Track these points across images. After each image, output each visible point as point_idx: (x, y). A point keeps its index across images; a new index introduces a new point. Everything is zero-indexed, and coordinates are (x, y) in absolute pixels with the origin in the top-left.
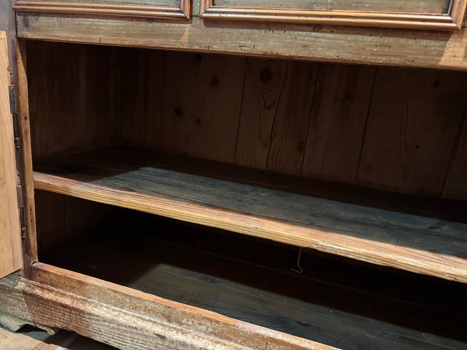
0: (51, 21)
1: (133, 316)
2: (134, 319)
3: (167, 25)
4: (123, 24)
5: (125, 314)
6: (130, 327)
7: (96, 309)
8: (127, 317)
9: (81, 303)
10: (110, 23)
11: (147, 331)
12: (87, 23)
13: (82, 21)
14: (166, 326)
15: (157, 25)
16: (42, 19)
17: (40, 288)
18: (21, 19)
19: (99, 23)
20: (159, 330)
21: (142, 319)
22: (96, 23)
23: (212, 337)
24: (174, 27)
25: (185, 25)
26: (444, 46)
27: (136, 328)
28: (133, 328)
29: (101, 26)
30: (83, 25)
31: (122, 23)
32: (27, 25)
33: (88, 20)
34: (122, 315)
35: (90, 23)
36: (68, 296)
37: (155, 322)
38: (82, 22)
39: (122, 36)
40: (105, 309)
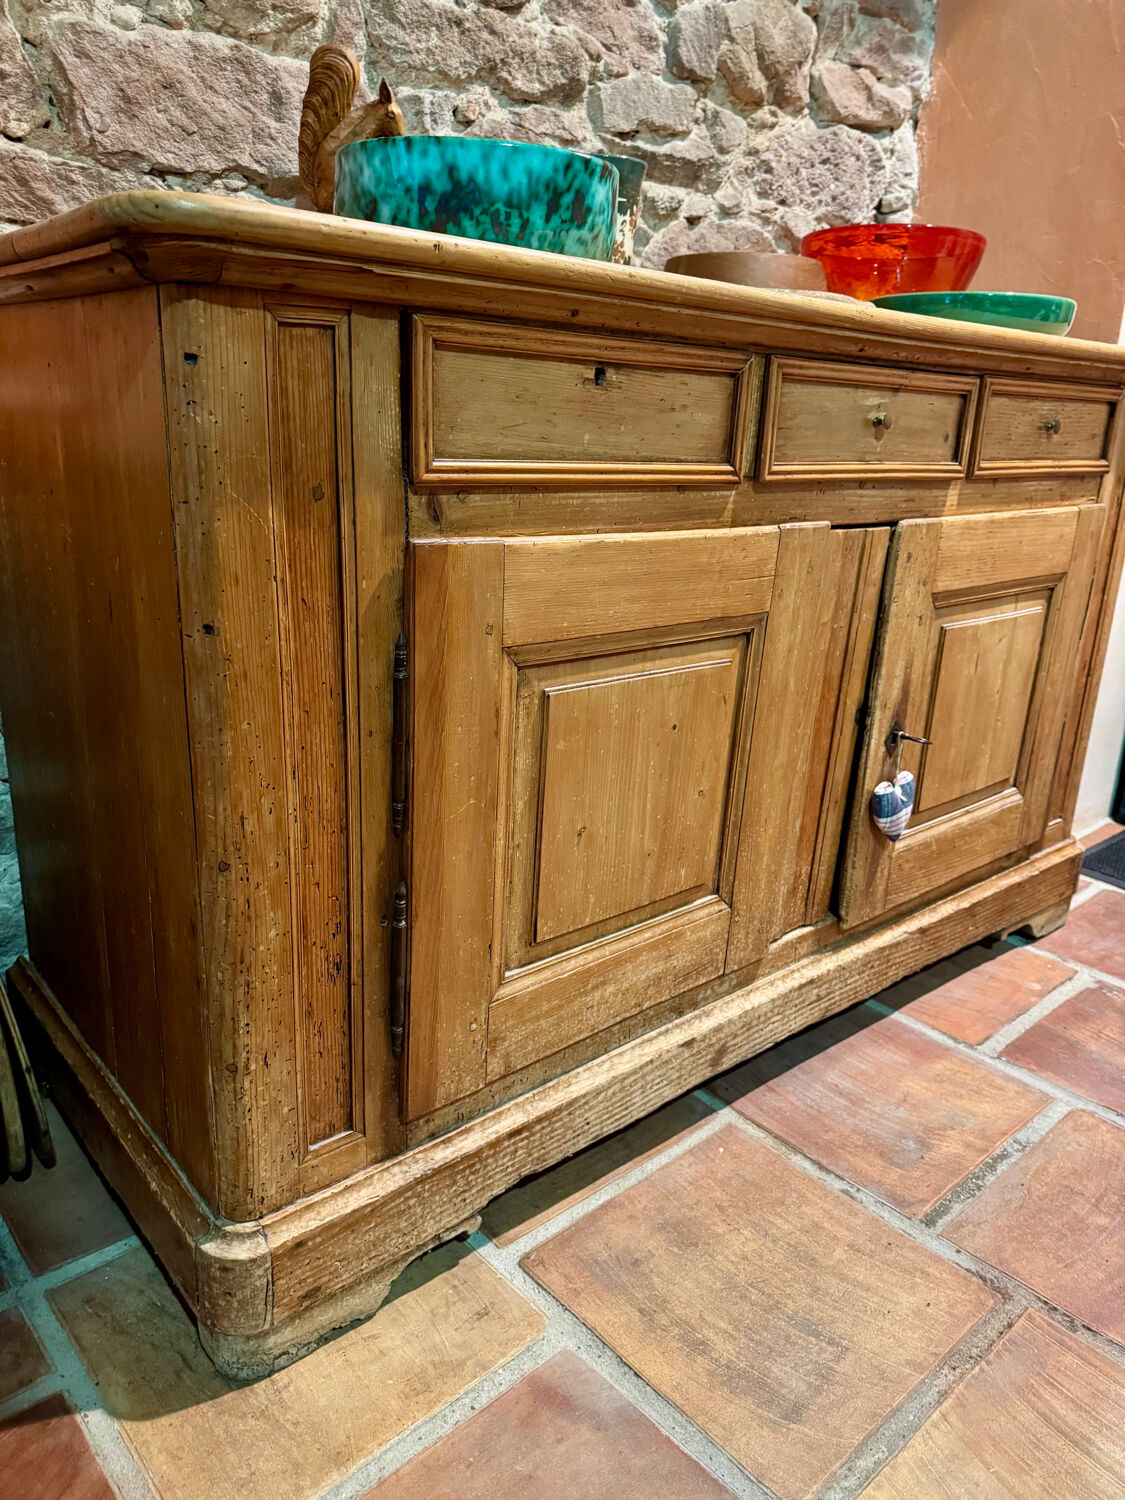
0: (498, 502)
1: (633, 1048)
2: (638, 1051)
3: (705, 494)
4: (639, 499)
5: (620, 1054)
6: (641, 1067)
7: (572, 1088)
8: (626, 1057)
9: (541, 1100)
10: (617, 497)
11: (668, 1051)
12: (575, 502)
13: (564, 498)
14: (683, 1023)
15: (692, 495)
16: (476, 499)
17: (442, 1146)
18: (420, 504)
19: (597, 501)
20: (679, 1037)
21: (648, 1041)
22: (591, 501)
23: (739, 993)
24: (714, 498)
25: (728, 493)
26: (946, 496)
27: (652, 1061)
28: (647, 1064)
29: (601, 505)
30: (566, 506)
31: (638, 497)
32: (436, 516)
33: (576, 495)
34: (616, 1060)
35: (579, 501)
36: (509, 1109)
37: (667, 1031)
38: (564, 502)
39: (635, 523)
40: (586, 1075)
